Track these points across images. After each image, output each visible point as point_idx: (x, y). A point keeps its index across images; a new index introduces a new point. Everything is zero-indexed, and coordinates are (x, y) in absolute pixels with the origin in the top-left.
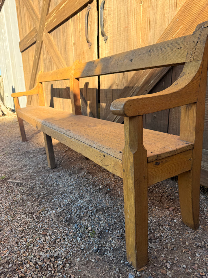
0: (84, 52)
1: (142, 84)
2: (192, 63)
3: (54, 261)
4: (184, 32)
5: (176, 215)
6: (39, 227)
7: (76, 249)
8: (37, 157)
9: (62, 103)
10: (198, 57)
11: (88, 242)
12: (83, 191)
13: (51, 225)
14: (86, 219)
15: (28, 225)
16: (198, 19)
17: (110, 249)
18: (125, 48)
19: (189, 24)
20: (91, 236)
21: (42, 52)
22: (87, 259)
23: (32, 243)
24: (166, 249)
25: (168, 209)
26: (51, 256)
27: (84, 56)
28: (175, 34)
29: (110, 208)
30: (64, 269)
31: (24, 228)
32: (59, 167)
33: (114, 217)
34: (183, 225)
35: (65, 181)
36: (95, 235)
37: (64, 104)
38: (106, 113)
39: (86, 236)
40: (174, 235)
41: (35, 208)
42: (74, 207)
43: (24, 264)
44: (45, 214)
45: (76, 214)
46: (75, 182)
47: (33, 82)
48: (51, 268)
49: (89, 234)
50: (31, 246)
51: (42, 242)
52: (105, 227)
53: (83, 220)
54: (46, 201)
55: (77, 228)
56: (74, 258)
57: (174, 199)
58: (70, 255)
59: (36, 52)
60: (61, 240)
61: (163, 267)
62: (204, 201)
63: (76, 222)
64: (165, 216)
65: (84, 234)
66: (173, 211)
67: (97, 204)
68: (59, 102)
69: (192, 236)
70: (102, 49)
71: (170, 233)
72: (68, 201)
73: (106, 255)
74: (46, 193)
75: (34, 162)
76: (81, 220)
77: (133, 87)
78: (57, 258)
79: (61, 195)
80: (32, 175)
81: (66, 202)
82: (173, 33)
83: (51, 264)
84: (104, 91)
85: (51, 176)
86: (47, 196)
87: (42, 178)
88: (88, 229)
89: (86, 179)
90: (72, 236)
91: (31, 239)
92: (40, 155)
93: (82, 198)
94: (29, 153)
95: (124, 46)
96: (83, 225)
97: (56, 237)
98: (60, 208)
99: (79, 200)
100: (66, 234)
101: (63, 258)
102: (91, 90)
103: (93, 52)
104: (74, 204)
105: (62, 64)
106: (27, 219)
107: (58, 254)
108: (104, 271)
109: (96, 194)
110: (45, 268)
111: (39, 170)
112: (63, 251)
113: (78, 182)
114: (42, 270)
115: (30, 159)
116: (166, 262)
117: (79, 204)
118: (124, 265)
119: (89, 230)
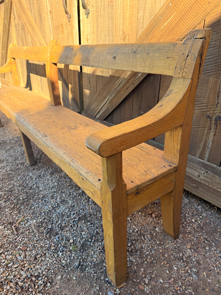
0: (62, 25)
1: (128, 77)
2: (180, 80)
3: (35, 281)
4: (177, 21)
5: (158, 223)
6: (18, 241)
7: (57, 266)
8: (14, 149)
9: (40, 81)
10: (187, 75)
11: (70, 257)
12: (65, 194)
13: (32, 237)
14: (67, 229)
15: (7, 238)
16: (193, 8)
17: (92, 263)
18: (110, 28)
19: (183, 13)
20: (73, 250)
21: (12, 16)
22: (68, 276)
23: (12, 260)
24: (146, 262)
25: (151, 214)
26: (31, 275)
27: (63, 29)
28: (167, 22)
29: (92, 216)
30: (45, 289)
31: (3, 242)
32: (39, 164)
33: (96, 226)
34: (165, 234)
35: (46, 181)
36: (77, 249)
37: (43, 83)
38: (90, 102)
39: (68, 250)
40: (155, 246)
41: (14, 217)
42: (55, 215)
43: (5, 285)
44: (25, 225)
45: (57, 224)
46: (57, 184)
47: (5, 52)
48: (32, 289)
49: (71, 248)
50: (11, 264)
51: (23, 259)
52: (87, 238)
53: (64, 230)
54: (26, 208)
55: (59, 241)
56: (55, 275)
57: (158, 203)
58: (51, 273)
59: (5, 15)
60: (42, 255)
61: (142, 282)
62: (187, 205)
63: (58, 233)
64: (147, 224)
65: (66, 247)
66: (155, 217)
67: (79, 211)
68: (36, 80)
69: (172, 247)
70: (83, 24)
71: (151, 244)
72: (49, 207)
73: (87, 271)
74: (25, 197)
75: (12, 156)
76: (62, 230)
77: (119, 77)
78: (37, 277)
79: (42, 200)
80: (10, 174)
81: (46, 208)
82: (165, 21)
83: (32, 284)
84: (87, 76)
85: (31, 175)
86: (26, 201)
87: (20, 178)
88: (69, 241)
89: (69, 180)
90: (53, 251)
91: (10, 257)
92: (18, 147)
93: (64, 203)
94: (6, 144)
95: (109, 25)
96: (64, 237)
97: (37, 252)
98: (41, 217)
99: (60, 206)
100: (47, 248)
101: (43, 277)
102: (72, 72)
103: (72, 27)
104: (55, 211)
105: (37, 35)
106: (5, 231)
107: (39, 273)
108: (84, 289)
109: (79, 198)
110: (26, 290)
111: (17, 167)
112: (44, 268)
113: (60, 183)
114: (23, 291)
115: (6, 152)
116: (145, 277)
117: (60, 211)
118: (104, 282)
119: (71, 243)
